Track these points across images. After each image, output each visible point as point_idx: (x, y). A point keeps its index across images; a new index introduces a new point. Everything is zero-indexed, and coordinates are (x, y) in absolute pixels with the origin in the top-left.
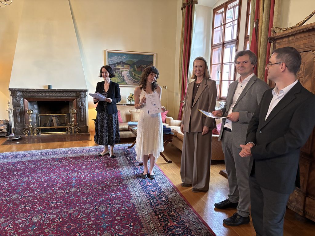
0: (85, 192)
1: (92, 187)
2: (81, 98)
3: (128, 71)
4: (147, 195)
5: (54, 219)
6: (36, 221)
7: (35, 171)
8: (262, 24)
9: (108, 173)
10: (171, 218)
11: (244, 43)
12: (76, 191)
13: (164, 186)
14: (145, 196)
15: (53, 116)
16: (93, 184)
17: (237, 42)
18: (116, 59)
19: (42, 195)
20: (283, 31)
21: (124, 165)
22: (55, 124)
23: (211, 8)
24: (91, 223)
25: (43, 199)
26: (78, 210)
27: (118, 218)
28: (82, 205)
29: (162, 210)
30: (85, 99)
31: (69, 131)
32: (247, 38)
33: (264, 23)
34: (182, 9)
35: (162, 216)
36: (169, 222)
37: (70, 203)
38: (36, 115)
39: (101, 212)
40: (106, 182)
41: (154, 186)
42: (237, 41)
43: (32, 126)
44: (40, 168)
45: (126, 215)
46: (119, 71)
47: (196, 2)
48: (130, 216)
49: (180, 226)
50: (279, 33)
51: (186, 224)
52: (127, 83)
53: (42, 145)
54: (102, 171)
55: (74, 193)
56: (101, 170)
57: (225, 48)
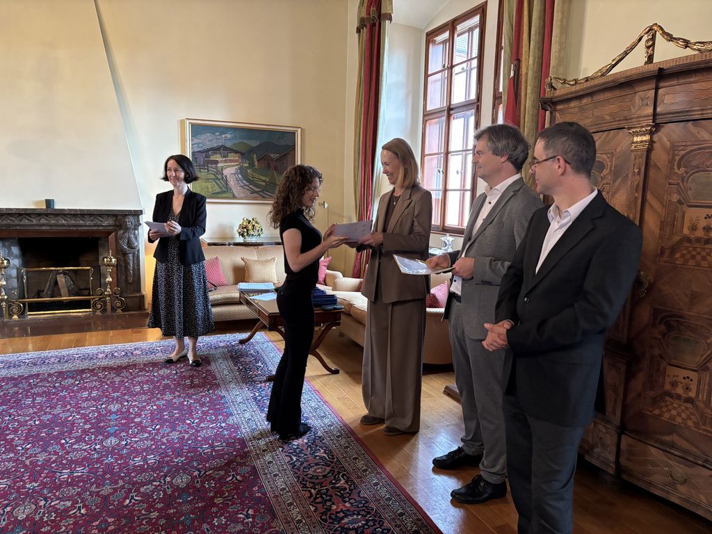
0: (140, 446)
1: (156, 434)
2: (127, 229)
3: (237, 167)
4: (285, 446)
5: (67, 510)
6: (25, 516)
7: (18, 402)
8: (527, 69)
9: (194, 400)
10: (339, 494)
11: (493, 109)
12: (118, 445)
13: (323, 425)
14: (280, 449)
15: (58, 273)
16: (158, 427)
18: (208, 141)
19: (35, 457)
20: (568, 86)
21: (230, 382)
22: (64, 290)
23: (422, 31)
24: (154, 515)
25: (39, 466)
26: (123, 487)
27: (218, 501)
28: (132, 475)
29: (317, 478)
30: (136, 232)
31: (99, 306)
32: (497, 98)
33: (531, 66)
34: (358, 31)
35: (319, 491)
36: (333, 504)
37: (105, 473)
38: (18, 269)
39: (178, 489)
40: (188, 422)
42: (477, 105)
43: (6, 297)
44: (29, 394)
45: (236, 494)
46: (216, 168)
47: (388, 16)
48: (247, 494)
49: (358, 509)
50: (561, 90)
51: (372, 505)
52: (236, 194)
53: (31, 341)
54: (179, 396)
55: (113, 449)
56: (177, 393)
57: (454, 118)
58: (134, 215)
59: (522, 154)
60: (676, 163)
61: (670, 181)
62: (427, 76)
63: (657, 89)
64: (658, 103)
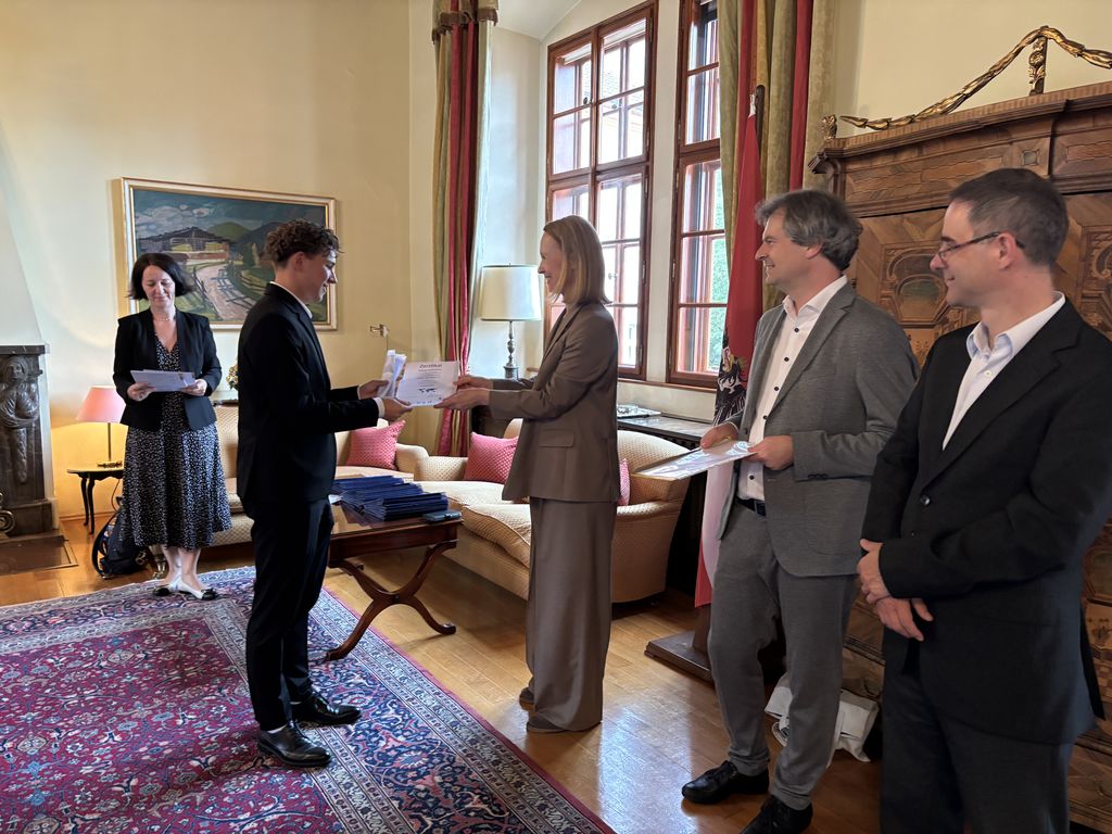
1: (134, 800)
2: (13, 382)
3: (221, 267)
4: (403, 795)
9: (197, 712)
11: (675, 172)
13: (460, 743)
14: (396, 803)
16: (134, 782)
17: (647, 167)
18: (167, 220)
20: (873, 131)
23: (540, 43)
30: (33, 386)
32: (683, 154)
34: (436, 36)
40: (195, 763)
41: (418, 749)
47: (491, 14)
52: (220, 313)
54: (163, 708)
56: (158, 702)
57: (602, 187)
58: (26, 356)
59: (847, 243)
60: (1094, 262)
61: (1085, 292)
62: (551, 117)
63: (1053, 136)
64: (1056, 159)
